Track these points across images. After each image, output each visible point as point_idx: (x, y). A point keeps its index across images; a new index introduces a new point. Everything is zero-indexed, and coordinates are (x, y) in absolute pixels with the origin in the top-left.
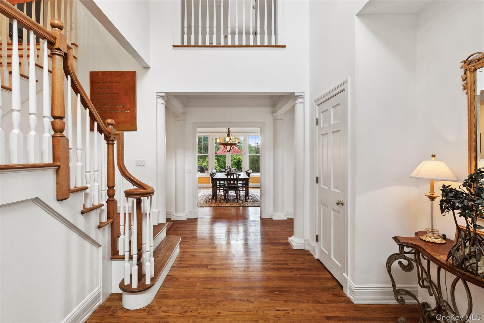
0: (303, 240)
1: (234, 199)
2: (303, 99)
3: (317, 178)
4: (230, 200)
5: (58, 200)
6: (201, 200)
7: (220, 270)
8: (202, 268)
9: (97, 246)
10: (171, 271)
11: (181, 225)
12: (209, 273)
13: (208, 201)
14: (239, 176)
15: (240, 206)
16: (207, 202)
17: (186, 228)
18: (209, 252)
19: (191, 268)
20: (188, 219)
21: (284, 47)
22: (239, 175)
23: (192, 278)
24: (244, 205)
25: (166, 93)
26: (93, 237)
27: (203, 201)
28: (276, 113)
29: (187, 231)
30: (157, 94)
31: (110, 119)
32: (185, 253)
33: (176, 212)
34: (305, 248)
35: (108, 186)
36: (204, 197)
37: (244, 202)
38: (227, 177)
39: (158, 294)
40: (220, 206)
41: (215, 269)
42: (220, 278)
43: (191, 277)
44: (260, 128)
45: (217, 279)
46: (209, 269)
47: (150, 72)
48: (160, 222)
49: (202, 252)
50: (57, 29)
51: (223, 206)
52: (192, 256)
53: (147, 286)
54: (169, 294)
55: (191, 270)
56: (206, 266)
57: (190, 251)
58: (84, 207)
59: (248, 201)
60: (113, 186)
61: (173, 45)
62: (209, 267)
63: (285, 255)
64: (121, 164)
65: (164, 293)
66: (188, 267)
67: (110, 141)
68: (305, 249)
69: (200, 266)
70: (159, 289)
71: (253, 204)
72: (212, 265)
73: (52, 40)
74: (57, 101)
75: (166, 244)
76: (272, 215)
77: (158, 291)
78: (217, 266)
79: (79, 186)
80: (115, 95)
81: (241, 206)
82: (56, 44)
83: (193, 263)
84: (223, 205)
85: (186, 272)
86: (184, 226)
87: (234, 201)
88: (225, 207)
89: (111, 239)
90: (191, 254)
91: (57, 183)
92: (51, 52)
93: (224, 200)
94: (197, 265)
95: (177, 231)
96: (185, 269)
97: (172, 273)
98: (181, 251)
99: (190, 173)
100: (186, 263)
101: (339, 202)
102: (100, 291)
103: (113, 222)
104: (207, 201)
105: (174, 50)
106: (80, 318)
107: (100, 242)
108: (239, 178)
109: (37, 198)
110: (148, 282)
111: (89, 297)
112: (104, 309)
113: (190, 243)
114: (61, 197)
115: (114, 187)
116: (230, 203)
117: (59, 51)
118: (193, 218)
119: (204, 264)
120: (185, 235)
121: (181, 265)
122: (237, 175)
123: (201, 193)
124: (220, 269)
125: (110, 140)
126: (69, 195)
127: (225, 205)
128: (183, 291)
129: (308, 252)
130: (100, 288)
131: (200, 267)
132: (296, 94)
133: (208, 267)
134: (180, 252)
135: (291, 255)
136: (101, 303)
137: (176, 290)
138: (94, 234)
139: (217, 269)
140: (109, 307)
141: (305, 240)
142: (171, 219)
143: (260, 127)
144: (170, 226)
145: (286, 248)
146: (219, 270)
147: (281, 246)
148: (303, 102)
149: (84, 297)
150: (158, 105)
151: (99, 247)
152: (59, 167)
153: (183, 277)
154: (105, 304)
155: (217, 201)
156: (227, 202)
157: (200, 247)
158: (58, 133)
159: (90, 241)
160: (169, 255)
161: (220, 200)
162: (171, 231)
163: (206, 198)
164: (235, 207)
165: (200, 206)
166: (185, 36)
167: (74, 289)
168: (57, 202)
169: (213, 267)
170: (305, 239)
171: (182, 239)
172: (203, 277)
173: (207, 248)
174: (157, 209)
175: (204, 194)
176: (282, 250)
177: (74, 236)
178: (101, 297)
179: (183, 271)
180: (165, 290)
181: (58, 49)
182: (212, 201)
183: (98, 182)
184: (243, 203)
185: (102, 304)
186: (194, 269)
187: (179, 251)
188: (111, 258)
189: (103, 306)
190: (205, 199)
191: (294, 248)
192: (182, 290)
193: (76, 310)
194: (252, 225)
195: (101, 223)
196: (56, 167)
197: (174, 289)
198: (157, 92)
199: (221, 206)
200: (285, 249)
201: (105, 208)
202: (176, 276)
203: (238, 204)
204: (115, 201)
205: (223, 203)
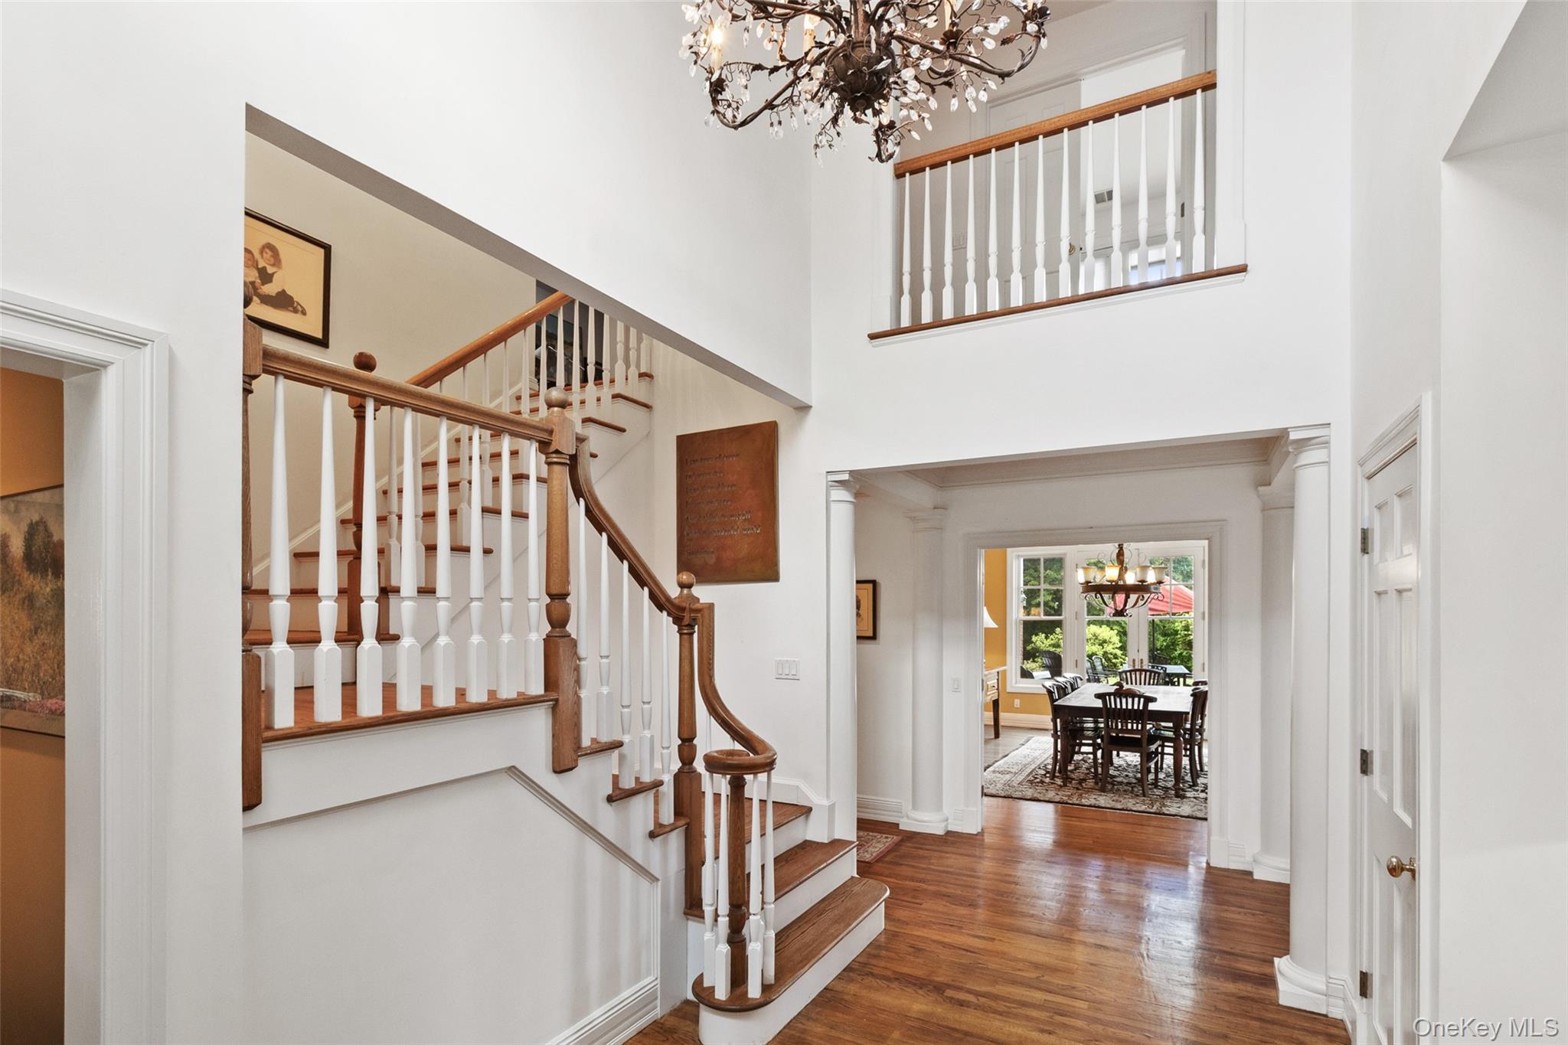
0: (1324, 979)
1: (1134, 781)
2: (1325, 450)
3: (1362, 754)
4: (1121, 783)
5: (555, 772)
6: (1016, 773)
7: (975, 1011)
8: (928, 991)
9: (650, 879)
10: (840, 978)
11: (921, 849)
12: (940, 1010)
13: (1038, 780)
14: (1150, 704)
15: (1148, 810)
16: (1036, 781)
17: (932, 861)
18: (966, 948)
19: (895, 985)
20: (948, 833)
21: (1242, 269)
22: (1150, 700)
23: (886, 1013)
24: (1164, 809)
25: (851, 472)
26: (638, 856)
27: (1020, 778)
28: (1270, 485)
29: (930, 869)
30: (829, 477)
31: (684, 573)
32: (897, 936)
33: (915, 807)
34: (1331, 1009)
35: (679, 737)
36: (1033, 761)
37: (1171, 798)
38: (1105, 703)
39: (786, 1030)
40: (1071, 802)
41: (961, 1004)
42: (966, 1034)
43: (885, 1010)
44: (1207, 541)
45: (957, 1035)
46: (944, 1001)
47: (812, 418)
48: (838, 835)
49: (944, 945)
50: (556, 409)
51: (1084, 801)
52: (913, 949)
53: (749, 1003)
54: (810, 1038)
55: (894, 989)
56: (939, 989)
57: (915, 933)
58: (618, 783)
59: (1188, 794)
60: (690, 737)
61: (870, 332)
62: (949, 993)
63: (1231, 1018)
64: (707, 682)
65: (802, 1033)
66: (888, 979)
67: (684, 628)
68: (1330, 1015)
69: (923, 985)
70: (794, 1018)
71: (1199, 807)
72: (959, 989)
73: (545, 437)
74: (555, 561)
75: (843, 901)
76: (1255, 861)
77: (788, 1023)
78: (971, 996)
79: (605, 738)
80: (729, 489)
81: (1152, 811)
82: (553, 443)
83: (905, 970)
84: (1086, 798)
85: (878, 990)
86: (926, 853)
87: (1132, 788)
88: (1090, 806)
89: (684, 867)
90: (913, 942)
91: (553, 736)
92: (547, 458)
93: (1096, 783)
94: (917, 978)
95: (901, 865)
96: (878, 983)
97: (839, 987)
98: (888, 928)
99: (956, 690)
100: (889, 965)
101: (1397, 862)
102: (655, 986)
103: (688, 824)
104: (1036, 778)
105: (873, 346)
106: (606, 1037)
107: (656, 871)
108: (1149, 709)
109: (514, 767)
110: (754, 991)
111: (628, 994)
112: (661, 1031)
113: (924, 910)
114: (561, 767)
115: (694, 739)
116: (1112, 795)
117: (558, 456)
118: (964, 832)
119: (938, 982)
120: (920, 882)
121: (872, 969)
122: (1142, 700)
123: (1028, 749)
124: (977, 1007)
125: (683, 624)
126: (576, 761)
127: (1092, 802)
128: (848, 1041)
129: (1338, 1027)
130: (656, 979)
131: (921, 988)
132: (1293, 436)
133: (945, 994)
134: (885, 929)
135: (1256, 1024)
136: (659, 1016)
137: (834, 1033)
138: (639, 848)
139: (968, 1007)
140: (672, 1031)
141: (1331, 981)
142: (898, 824)
143: (1208, 539)
144: (887, 848)
145: (1250, 995)
146: (975, 1009)
147: (1233, 982)
148: (1327, 460)
149: (617, 993)
150: (833, 506)
151: (654, 881)
152: (557, 700)
153: (864, 1002)
154: (666, 1020)
155: (1071, 782)
156: (1103, 790)
157: (947, 927)
158: (558, 630)
159: (632, 865)
160: (836, 933)
161: (1081, 781)
162: (888, 863)
163: (1035, 769)
164: (1127, 810)
165: (1003, 795)
166: (906, 300)
167: (594, 966)
168: (554, 775)
169: (962, 996)
170: (1330, 978)
171: (890, 895)
172: (917, 1019)
173: (968, 934)
174: (828, 797)
175: (1037, 753)
176: (1227, 998)
177: (594, 852)
178: (658, 1002)
179: (869, 988)
180: (804, 1027)
181: (557, 452)
182: (1052, 779)
183: (649, 728)
184: (1164, 798)
185: (661, 1018)
186: (902, 989)
187: (883, 927)
188: (685, 913)
189: (662, 1024)
190: (1031, 772)
191: (1282, 1002)
192: (847, 1037)
193: (598, 1014)
194: (1157, 885)
195: (659, 825)
196: (551, 703)
197: (828, 1029)
198: (828, 472)
199: (1077, 802)
200: (1245, 994)
201: (668, 790)
202: (846, 997)
203: (1144, 800)
204: (694, 774)
205: (1089, 790)
